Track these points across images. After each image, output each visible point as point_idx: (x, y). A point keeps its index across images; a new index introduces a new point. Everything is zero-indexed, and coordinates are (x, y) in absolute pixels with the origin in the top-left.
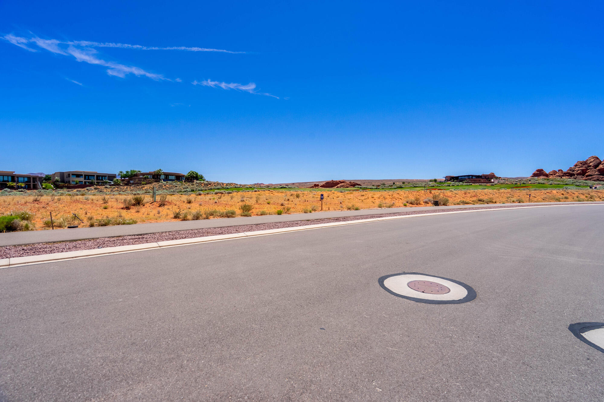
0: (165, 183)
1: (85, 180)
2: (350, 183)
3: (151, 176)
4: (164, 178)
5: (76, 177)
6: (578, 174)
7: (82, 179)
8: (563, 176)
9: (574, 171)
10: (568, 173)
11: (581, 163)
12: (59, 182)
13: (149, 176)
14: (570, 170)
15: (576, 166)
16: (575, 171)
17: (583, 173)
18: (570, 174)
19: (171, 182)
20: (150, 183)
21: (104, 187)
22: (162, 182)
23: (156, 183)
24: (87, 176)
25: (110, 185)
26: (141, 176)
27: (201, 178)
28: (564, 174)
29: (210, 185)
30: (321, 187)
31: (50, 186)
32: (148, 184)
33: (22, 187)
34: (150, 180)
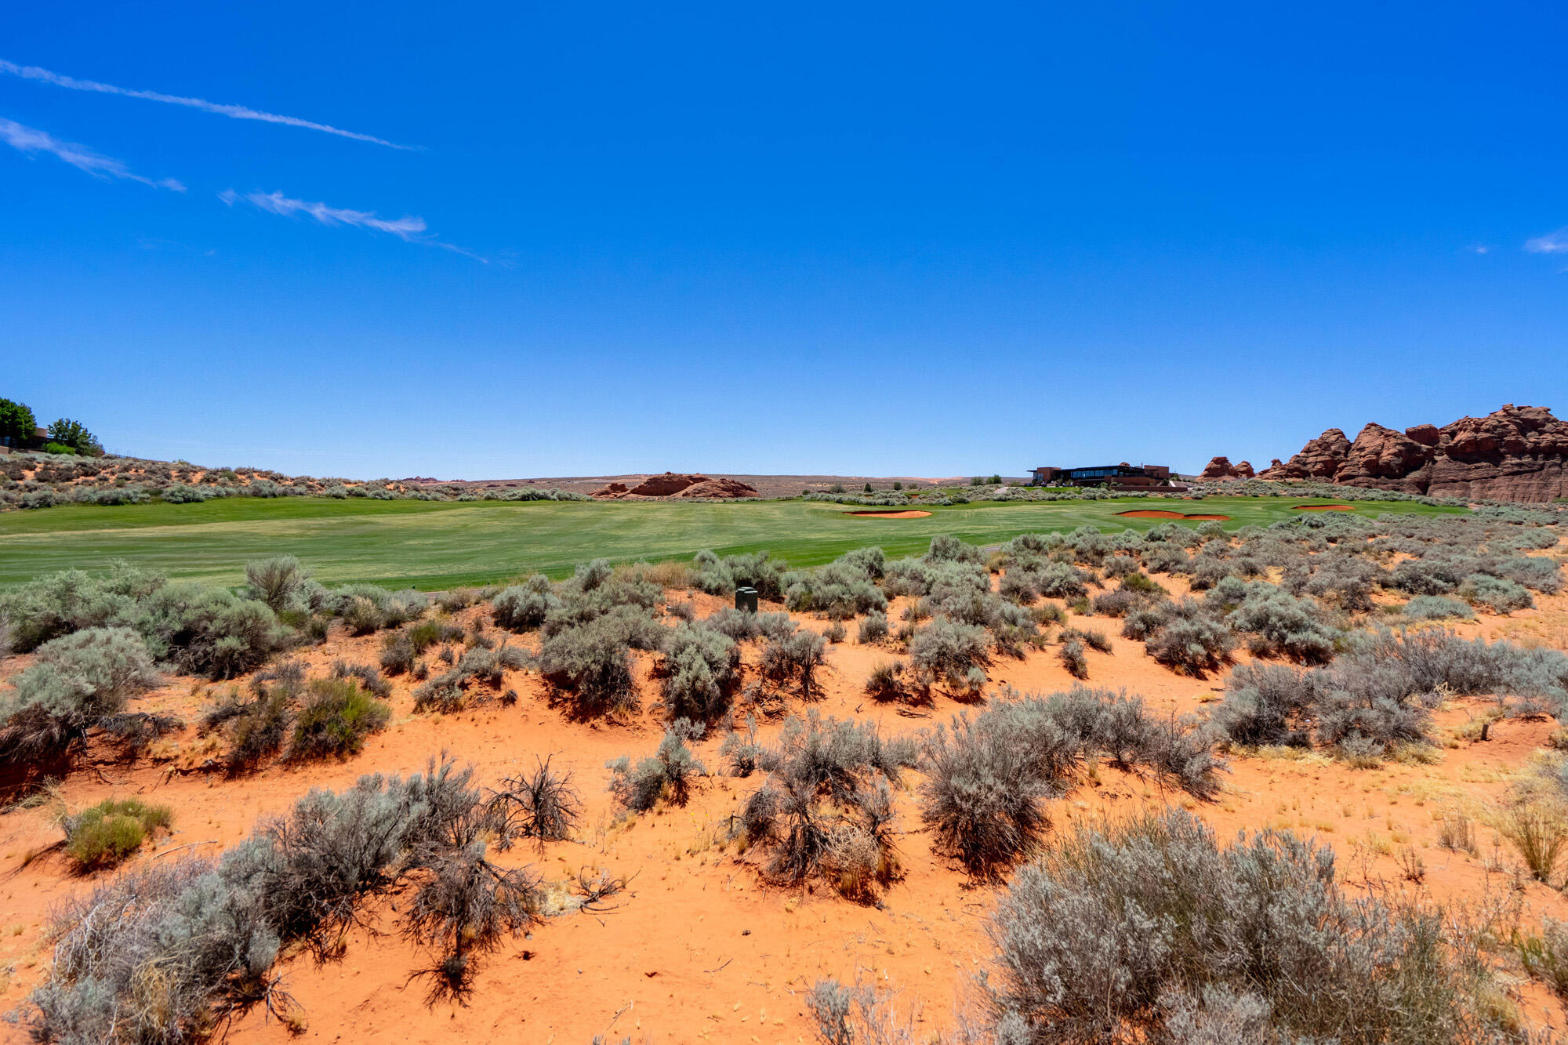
2: (723, 481)
6: (1316, 474)
8: (1287, 476)
9: (1305, 464)
10: (1296, 469)
11: (1320, 446)
14: (1298, 462)
15: (1308, 451)
16: (1309, 466)
17: (1328, 470)
18: (1297, 471)
28: (1289, 470)
30: (633, 492)
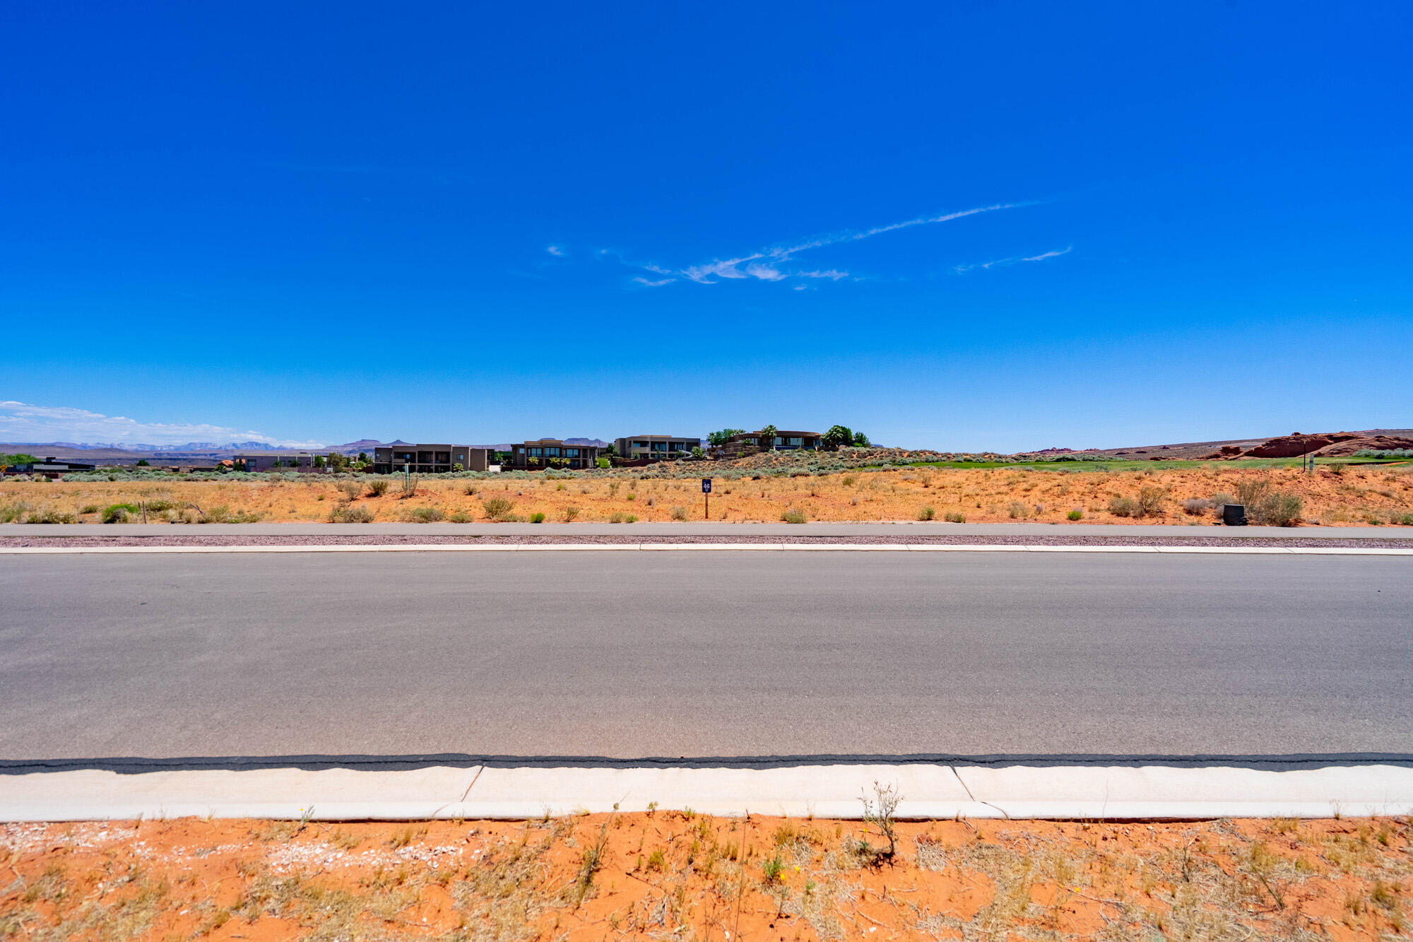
0: (778, 453)
1: (651, 450)
2: (1378, 439)
3: (756, 439)
4: (780, 444)
5: (641, 446)
7: (647, 450)
12: (618, 456)
13: (753, 439)
19: (790, 450)
20: (751, 454)
21: (674, 463)
22: (773, 452)
23: (761, 455)
24: (656, 443)
25: (684, 460)
26: (740, 441)
27: (861, 440)
29: (870, 455)
31: (606, 463)
32: (748, 456)
33: (565, 465)
34: (751, 448)
